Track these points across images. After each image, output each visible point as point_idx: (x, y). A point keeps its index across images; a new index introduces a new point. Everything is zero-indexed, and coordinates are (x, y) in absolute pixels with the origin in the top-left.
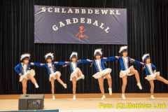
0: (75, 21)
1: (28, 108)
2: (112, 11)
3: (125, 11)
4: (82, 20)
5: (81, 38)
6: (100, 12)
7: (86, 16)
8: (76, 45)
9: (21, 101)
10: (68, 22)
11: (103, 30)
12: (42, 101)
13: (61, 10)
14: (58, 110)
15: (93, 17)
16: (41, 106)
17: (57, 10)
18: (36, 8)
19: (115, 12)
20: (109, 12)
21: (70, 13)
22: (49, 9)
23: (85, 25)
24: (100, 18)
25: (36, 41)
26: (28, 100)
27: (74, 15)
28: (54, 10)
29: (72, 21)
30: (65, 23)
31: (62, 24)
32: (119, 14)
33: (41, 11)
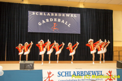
0: (51, 20)
1: (25, 69)
2: (72, 15)
3: (79, 15)
4: (55, 20)
5: (55, 30)
6: (65, 15)
7: (58, 17)
8: (52, 33)
9: (21, 65)
10: (47, 20)
11: (67, 26)
12: (33, 64)
14: (42, 70)
15: (62, 18)
16: (32, 68)
17: (41, 14)
18: (30, 12)
19: (74, 16)
20: (70, 16)
21: (49, 16)
22: (37, 13)
23: (57, 22)
24: (65, 18)
25: (29, 31)
26: (25, 64)
27: (51, 17)
28: (39, 14)
29: (49, 20)
30: (45, 21)
31: (44, 21)
32: (76, 16)
33: (32, 14)
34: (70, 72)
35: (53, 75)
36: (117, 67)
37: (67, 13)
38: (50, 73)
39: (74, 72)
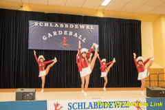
0: (60, 33)
1: (23, 99)
2: (88, 26)
3: (97, 26)
4: (66, 33)
5: (64, 46)
6: (79, 26)
7: (69, 29)
9: (17, 94)
10: (55, 33)
11: (81, 40)
12: (34, 93)
14: (46, 101)
15: (74, 30)
16: (33, 98)
17: (46, 24)
18: (31, 22)
19: (90, 27)
20: (85, 27)
21: (56, 27)
22: (41, 23)
23: (68, 36)
24: (79, 31)
25: (30, 48)
26: (23, 93)
27: (59, 29)
28: (44, 24)
29: (58, 33)
30: (52, 34)
31: (50, 35)
32: (93, 28)
33: (34, 25)
34: (85, 103)
35: (61, 107)
36: (147, 96)
37: (80, 23)
38: (58, 105)
39: (90, 103)
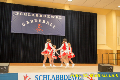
0: (36, 21)
2: (57, 17)
3: (64, 17)
4: (40, 21)
5: (39, 31)
6: (51, 17)
7: (43, 19)
10: (32, 21)
11: (52, 27)
13: (28, 15)
14: (18, 73)
15: (47, 20)
16: (7, 70)
17: (26, 14)
18: (13, 12)
19: (59, 18)
20: (55, 17)
21: (33, 17)
22: (21, 13)
23: (42, 24)
24: (50, 20)
25: (12, 32)
27: (35, 18)
28: (24, 14)
29: (34, 21)
30: (30, 22)
31: (28, 22)
32: (61, 19)
33: (16, 14)
34: (49, 76)
36: (99, 71)
37: (52, 14)
38: (27, 77)
39: (54, 76)
